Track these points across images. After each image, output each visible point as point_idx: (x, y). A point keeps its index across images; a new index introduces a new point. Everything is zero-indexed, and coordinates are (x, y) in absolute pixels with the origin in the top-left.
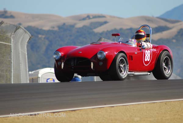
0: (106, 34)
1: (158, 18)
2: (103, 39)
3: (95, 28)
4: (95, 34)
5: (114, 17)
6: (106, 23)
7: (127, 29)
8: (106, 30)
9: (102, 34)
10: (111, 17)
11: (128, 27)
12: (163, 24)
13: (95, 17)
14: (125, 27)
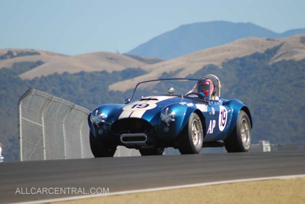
0: (41, 82)
1: (125, 54)
2: (34, 90)
3: (21, 72)
4: (22, 83)
5: (53, 54)
6: (39, 63)
7: (76, 74)
8: (39, 76)
9: (33, 82)
10: (48, 53)
11: (78, 71)
12: (135, 64)
13: (21, 54)
14: (72, 71)
